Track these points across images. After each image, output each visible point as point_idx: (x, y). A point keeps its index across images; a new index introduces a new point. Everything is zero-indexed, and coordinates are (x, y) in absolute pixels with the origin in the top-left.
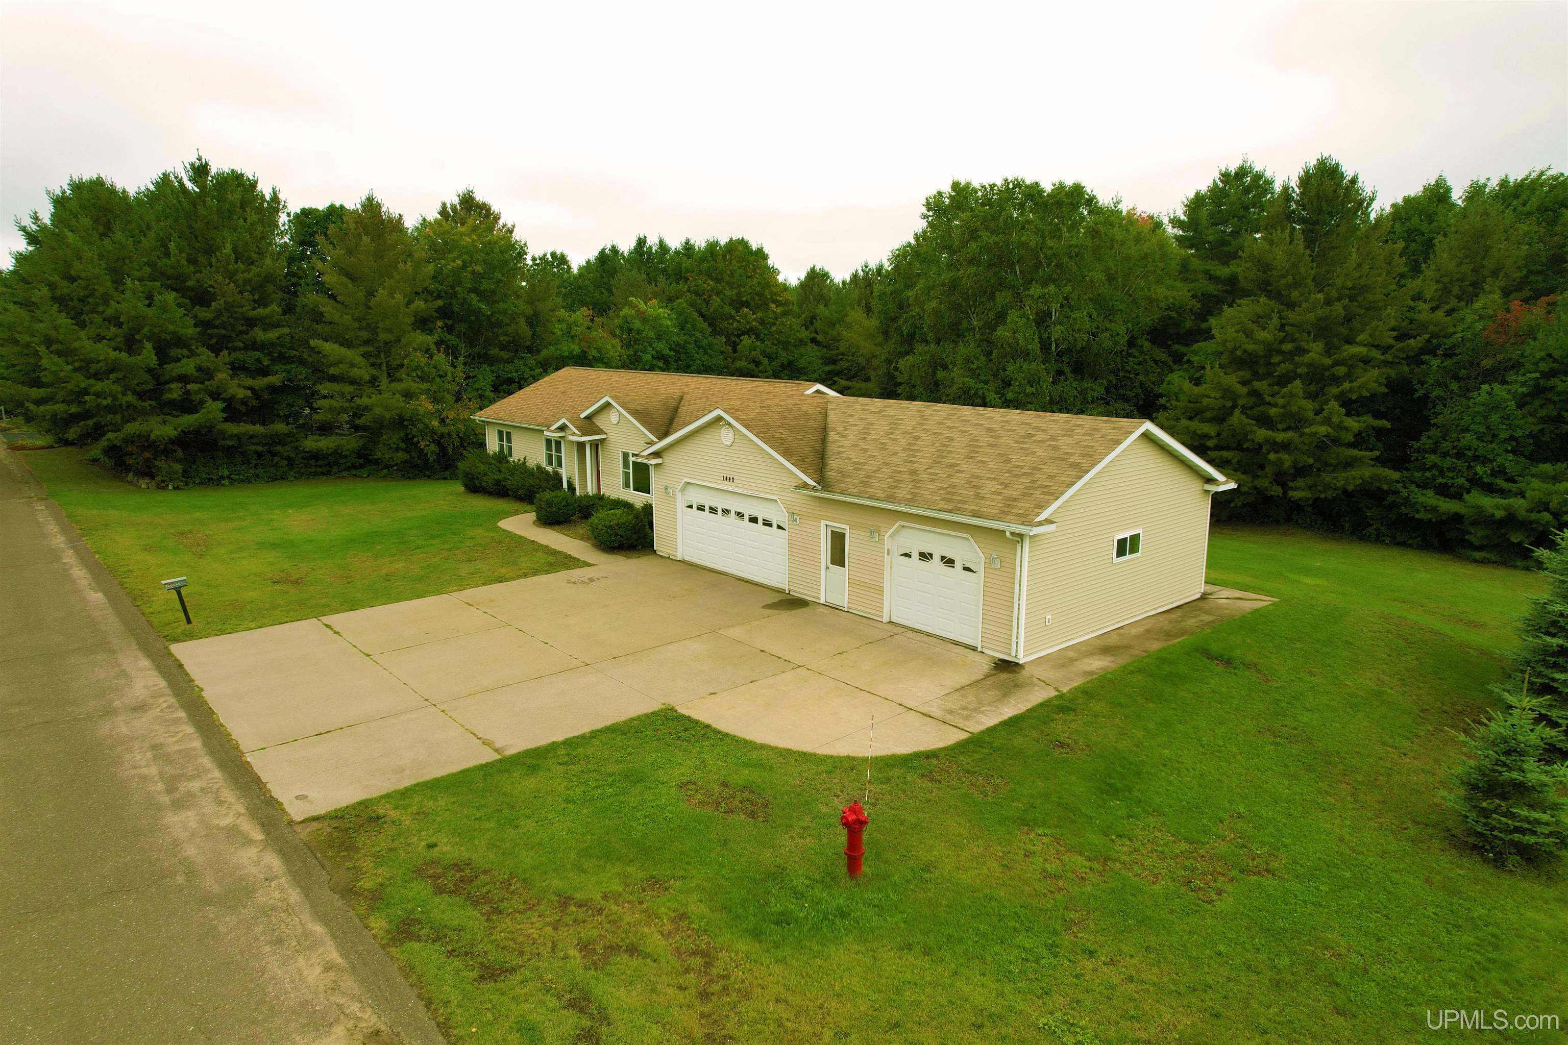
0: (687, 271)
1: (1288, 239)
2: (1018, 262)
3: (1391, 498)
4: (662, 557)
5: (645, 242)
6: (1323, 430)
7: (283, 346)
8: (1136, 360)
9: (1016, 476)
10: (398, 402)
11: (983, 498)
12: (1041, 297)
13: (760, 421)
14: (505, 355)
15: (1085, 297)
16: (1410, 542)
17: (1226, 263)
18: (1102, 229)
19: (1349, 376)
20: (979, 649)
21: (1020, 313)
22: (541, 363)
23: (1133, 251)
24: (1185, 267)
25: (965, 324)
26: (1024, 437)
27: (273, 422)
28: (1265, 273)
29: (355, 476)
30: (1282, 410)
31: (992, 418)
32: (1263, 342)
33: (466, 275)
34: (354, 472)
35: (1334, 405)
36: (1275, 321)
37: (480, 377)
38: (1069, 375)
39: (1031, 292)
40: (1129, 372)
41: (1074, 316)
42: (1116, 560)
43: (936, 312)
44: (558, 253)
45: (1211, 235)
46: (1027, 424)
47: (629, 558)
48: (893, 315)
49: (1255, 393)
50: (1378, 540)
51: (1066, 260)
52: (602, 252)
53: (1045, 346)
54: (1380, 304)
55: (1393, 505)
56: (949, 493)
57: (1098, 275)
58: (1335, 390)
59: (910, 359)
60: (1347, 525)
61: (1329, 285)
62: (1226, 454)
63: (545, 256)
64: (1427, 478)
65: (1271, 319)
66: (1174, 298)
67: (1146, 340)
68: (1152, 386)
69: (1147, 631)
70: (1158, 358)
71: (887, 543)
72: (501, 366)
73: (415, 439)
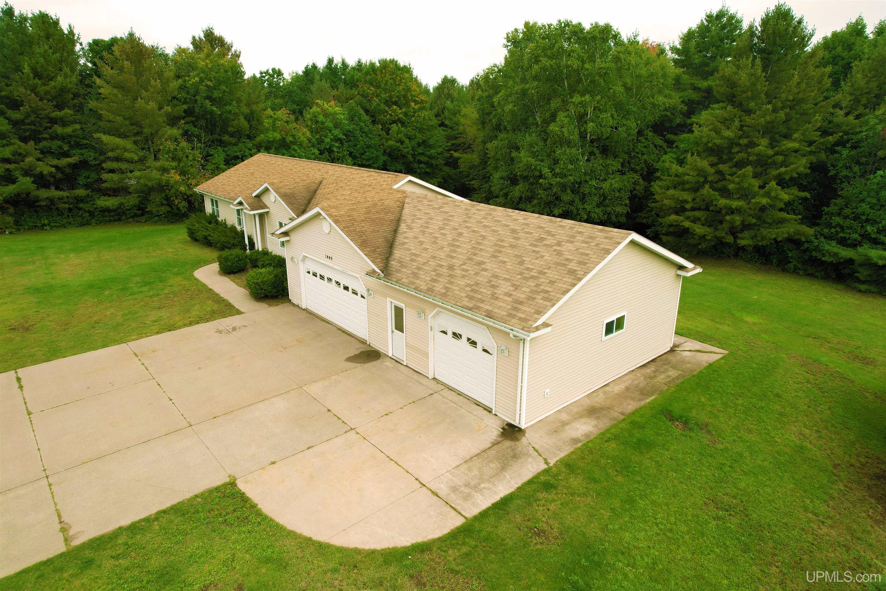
0: (358, 81)
1: (750, 65)
2: (566, 78)
3: (806, 245)
4: (293, 304)
5: (333, 61)
6: (764, 201)
7: (77, 137)
8: (643, 145)
9: (525, 278)
10: (155, 174)
11: (497, 299)
12: (581, 103)
13: (348, 216)
14: (233, 140)
15: (610, 103)
16: (817, 274)
17: (705, 78)
18: (622, 56)
19: (784, 164)
20: (494, 412)
21: (566, 114)
22: (256, 145)
23: (644, 72)
24: (677, 80)
25: (531, 119)
26: (537, 240)
27: (77, 188)
28: (732, 88)
29: (137, 221)
30: (737, 186)
31: (516, 220)
32: (727, 138)
33: (202, 88)
34: (136, 219)
35: (773, 183)
36: (737, 123)
37: (216, 155)
38: (598, 155)
39: (573, 100)
40: (638, 153)
41: (601, 116)
42: (604, 338)
43: (512, 112)
44: (277, 69)
45: (697, 59)
46: (542, 228)
47: (270, 305)
48: (487, 111)
49: (719, 172)
50: (795, 272)
51: (597, 78)
52: (306, 68)
53: (583, 136)
54: (812, 111)
55: (807, 250)
56: (473, 291)
57: (619, 89)
58: (774, 172)
59: (495, 143)
60: (775, 260)
61: (776, 98)
62: (697, 214)
63: (268, 71)
64: (832, 233)
65: (734, 121)
66: (669, 104)
67: (650, 131)
68: (652, 162)
69: (627, 389)
70: (657, 144)
71: (430, 322)
72: (231, 147)
73: (172, 199)
